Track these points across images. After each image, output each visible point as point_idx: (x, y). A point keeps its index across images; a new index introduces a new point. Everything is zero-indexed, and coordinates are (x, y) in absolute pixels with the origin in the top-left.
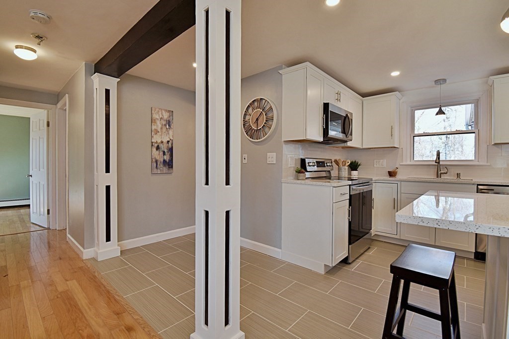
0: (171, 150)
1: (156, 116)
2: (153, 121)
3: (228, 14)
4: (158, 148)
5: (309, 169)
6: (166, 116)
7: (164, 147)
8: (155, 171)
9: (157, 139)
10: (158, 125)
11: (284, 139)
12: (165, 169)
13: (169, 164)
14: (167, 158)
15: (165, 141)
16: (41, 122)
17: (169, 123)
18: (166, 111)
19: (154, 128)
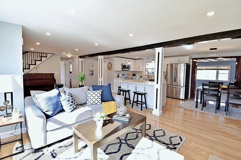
0: (93, 71)
1: (90, 64)
2: (89, 66)
3: (102, 59)
4: (90, 71)
5: (120, 76)
6: (92, 64)
7: (91, 71)
8: (90, 76)
9: (90, 69)
10: (90, 66)
11: (114, 70)
12: (92, 75)
13: (92, 74)
14: (92, 73)
15: (92, 69)
16: (63, 64)
17: (92, 66)
18: (92, 63)
19: (90, 67)
